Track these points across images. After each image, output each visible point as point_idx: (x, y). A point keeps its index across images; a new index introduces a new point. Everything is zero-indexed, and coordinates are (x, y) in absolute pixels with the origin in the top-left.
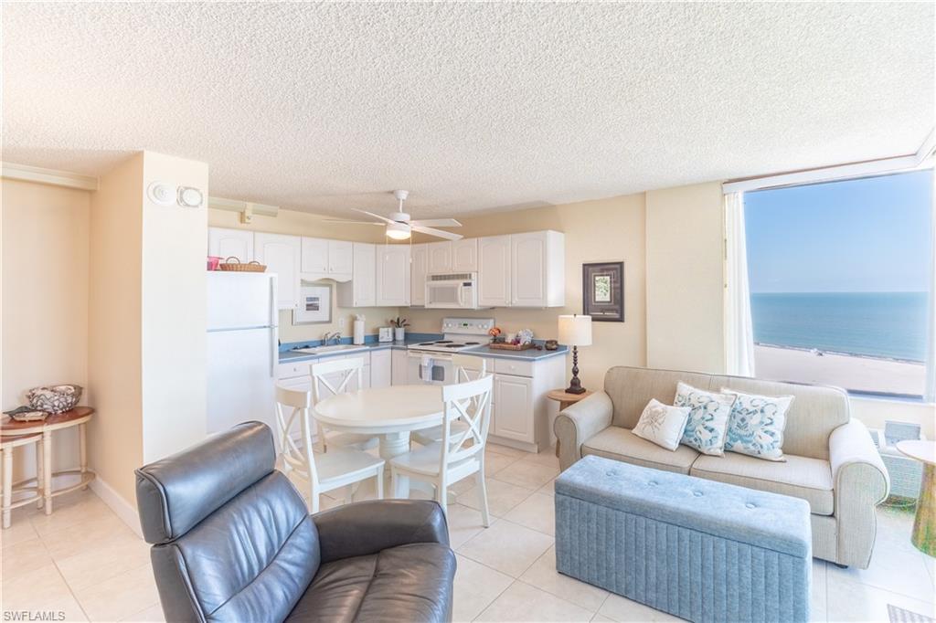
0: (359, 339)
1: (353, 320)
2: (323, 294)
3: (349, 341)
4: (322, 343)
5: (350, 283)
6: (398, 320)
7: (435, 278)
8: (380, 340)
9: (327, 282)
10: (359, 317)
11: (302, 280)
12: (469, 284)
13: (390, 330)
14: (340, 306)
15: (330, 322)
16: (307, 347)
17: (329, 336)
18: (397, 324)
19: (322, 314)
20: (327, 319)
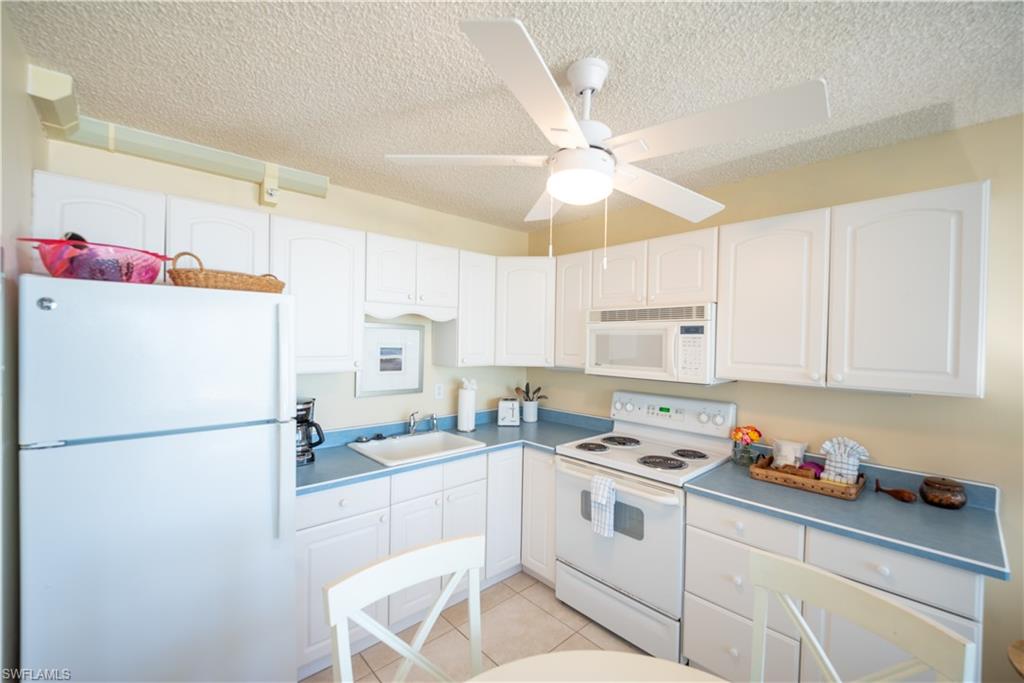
0: (467, 422)
1: (458, 386)
2: (408, 342)
3: (449, 424)
4: (406, 429)
5: (453, 323)
6: (528, 385)
7: (608, 316)
8: (500, 423)
9: (415, 320)
10: (466, 383)
11: (366, 316)
12: (699, 330)
13: (516, 405)
14: (438, 362)
15: (420, 390)
16: (379, 437)
17: (418, 417)
18: (526, 394)
19: (407, 377)
20: (417, 386)
